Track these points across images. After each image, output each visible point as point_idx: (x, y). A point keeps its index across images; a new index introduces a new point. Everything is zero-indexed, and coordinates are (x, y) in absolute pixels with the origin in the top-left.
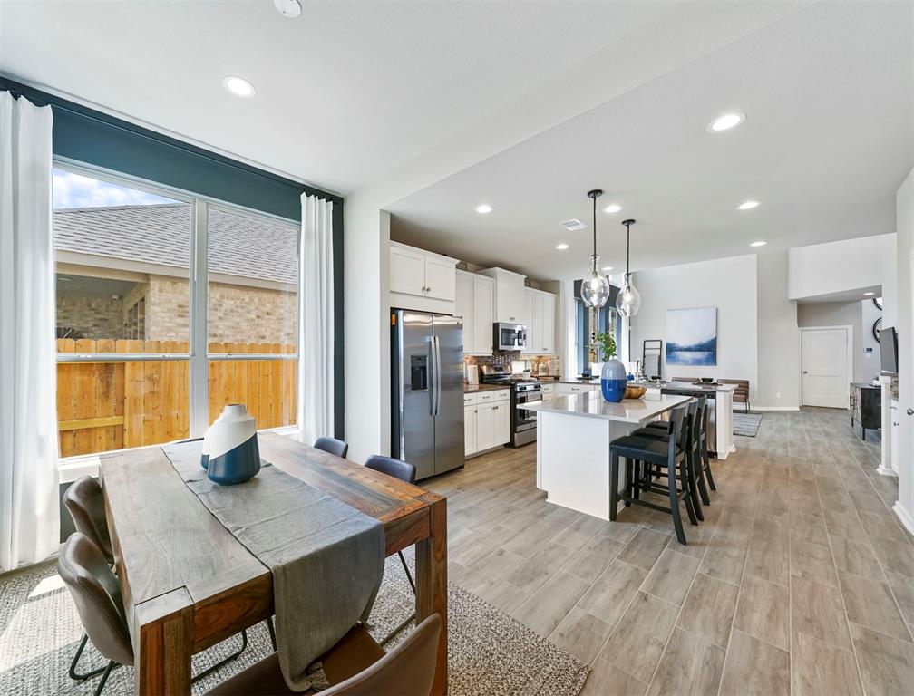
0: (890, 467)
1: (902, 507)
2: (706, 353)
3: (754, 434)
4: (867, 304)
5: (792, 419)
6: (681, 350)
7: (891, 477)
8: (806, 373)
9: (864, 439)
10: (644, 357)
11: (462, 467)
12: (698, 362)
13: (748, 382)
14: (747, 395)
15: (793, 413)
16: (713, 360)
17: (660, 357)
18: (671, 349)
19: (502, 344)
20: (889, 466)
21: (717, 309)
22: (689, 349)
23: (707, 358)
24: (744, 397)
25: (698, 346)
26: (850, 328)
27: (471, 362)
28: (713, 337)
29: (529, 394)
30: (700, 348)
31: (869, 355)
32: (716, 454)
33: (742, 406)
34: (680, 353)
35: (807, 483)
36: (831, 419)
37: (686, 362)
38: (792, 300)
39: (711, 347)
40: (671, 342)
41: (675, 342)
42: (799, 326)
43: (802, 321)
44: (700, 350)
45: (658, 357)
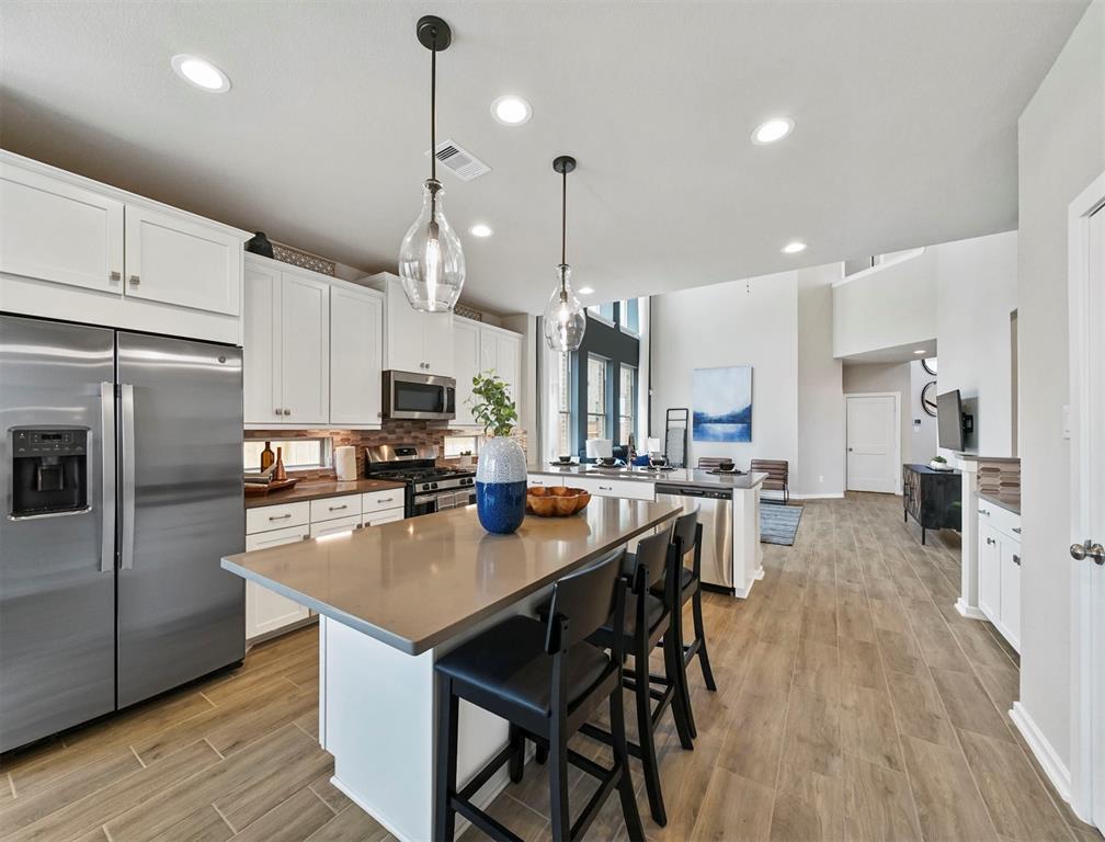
0: (977, 606)
1: (1026, 715)
2: (740, 425)
3: (790, 542)
4: (916, 365)
5: (837, 512)
6: (711, 421)
7: (978, 621)
8: (851, 450)
9: (924, 543)
10: (667, 430)
11: (239, 664)
12: (730, 438)
13: (786, 464)
14: (785, 480)
15: (837, 501)
16: (747, 435)
17: (686, 431)
18: (699, 420)
19: (396, 409)
20: (974, 602)
21: (752, 369)
22: (719, 421)
24: (782, 483)
25: (729, 416)
26: (898, 395)
27: (345, 441)
28: (748, 405)
29: (441, 496)
30: (732, 419)
31: (917, 428)
32: (733, 590)
33: (779, 495)
34: (709, 425)
35: (866, 648)
36: (880, 510)
37: (716, 438)
38: (837, 359)
39: (744, 419)
40: (699, 411)
41: (705, 412)
42: (844, 393)
43: (847, 386)
44: (733, 422)
45: (683, 431)
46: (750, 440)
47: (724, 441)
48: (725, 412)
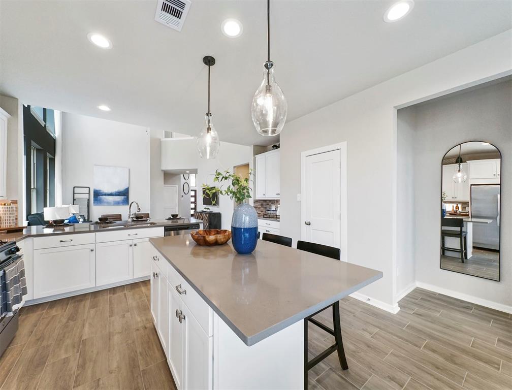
2: (123, 197)
4: (182, 176)
6: (105, 195)
10: (74, 199)
12: (117, 203)
16: (126, 201)
17: (89, 200)
18: (97, 194)
21: (129, 170)
22: (111, 195)
23: (123, 200)
25: (116, 192)
26: (177, 186)
28: (126, 188)
30: (119, 194)
34: (104, 197)
37: (109, 204)
38: (162, 170)
39: (125, 193)
40: (97, 189)
41: (102, 189)
42: (164, 184)
43: (165, 181)
44: (118, 195)
45: (87, 200)
46: (128, 204)
47: (113, 205)
48: (114, 190)
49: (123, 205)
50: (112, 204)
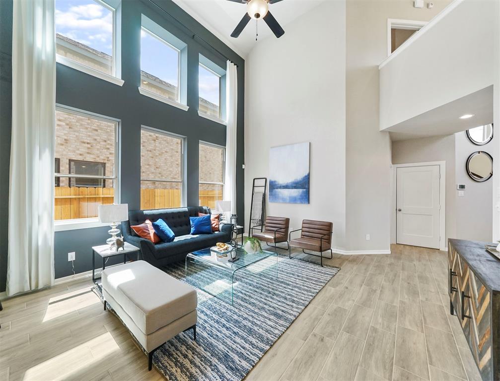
4: (460, 136)
6: (281, 187)
8: (400, 210)
10: (253, 195)
12: (294, 200)
13: (331, 225)
16: (306, 198)
17: (264, 195)
18: (273, 186)
21: (310, 143)
22: (286, 187)
23: (301, 196)
26: (443, 163)
28: (306, 173)
30: (296, 185)
31: (461, 193)
37: (284, 200)
39: (304, 184)
40: (273, 179)
41: (276, 180)
43: (396, 157)
44: (295, 187)
45: (262, 194)
46: (309, 203)
47: (290, 203)
48: (289, 180)
49: (302, 203)
50: (288, 201)
